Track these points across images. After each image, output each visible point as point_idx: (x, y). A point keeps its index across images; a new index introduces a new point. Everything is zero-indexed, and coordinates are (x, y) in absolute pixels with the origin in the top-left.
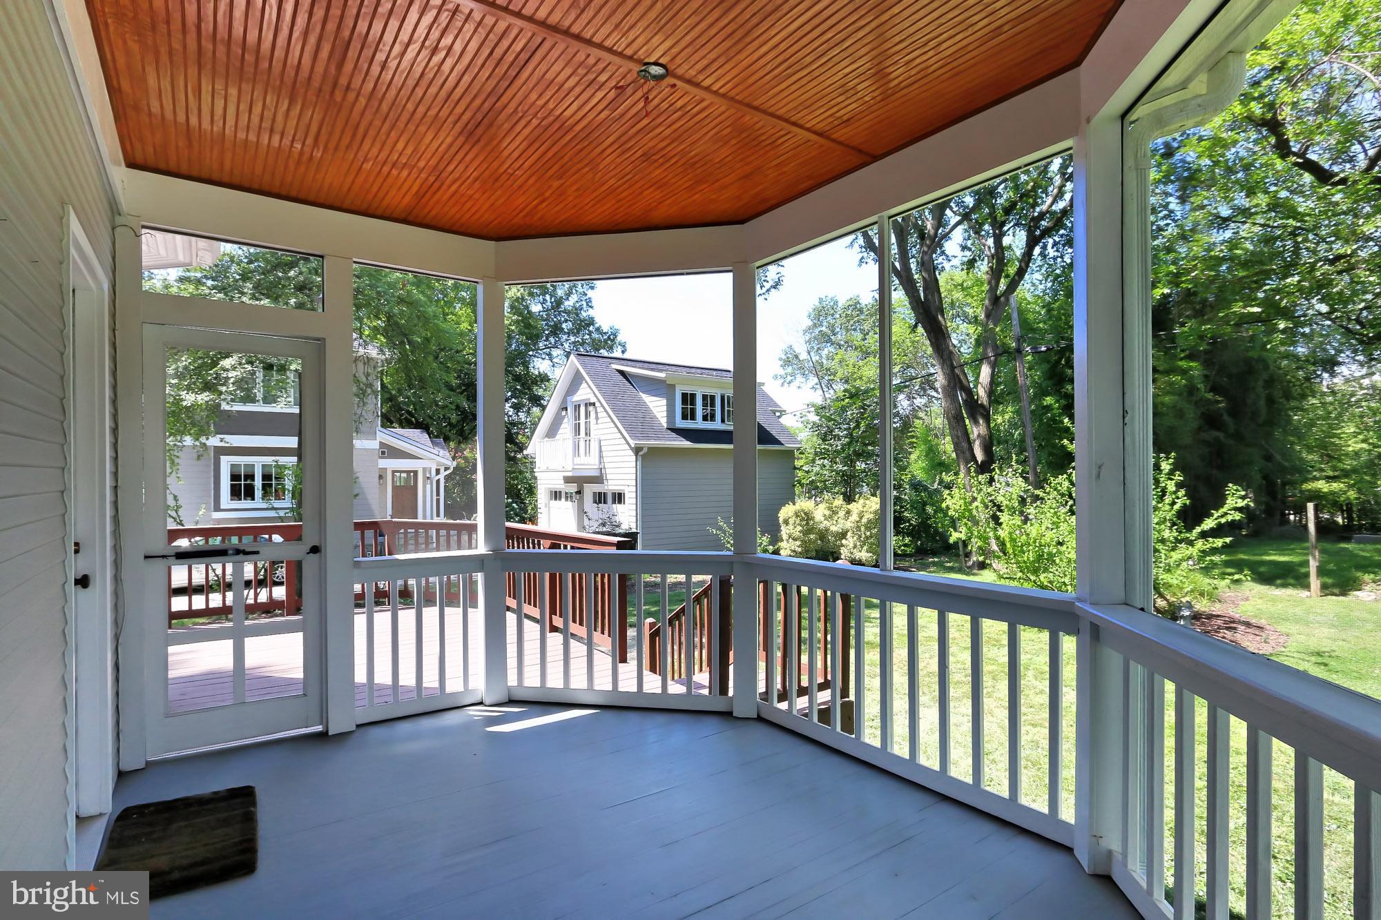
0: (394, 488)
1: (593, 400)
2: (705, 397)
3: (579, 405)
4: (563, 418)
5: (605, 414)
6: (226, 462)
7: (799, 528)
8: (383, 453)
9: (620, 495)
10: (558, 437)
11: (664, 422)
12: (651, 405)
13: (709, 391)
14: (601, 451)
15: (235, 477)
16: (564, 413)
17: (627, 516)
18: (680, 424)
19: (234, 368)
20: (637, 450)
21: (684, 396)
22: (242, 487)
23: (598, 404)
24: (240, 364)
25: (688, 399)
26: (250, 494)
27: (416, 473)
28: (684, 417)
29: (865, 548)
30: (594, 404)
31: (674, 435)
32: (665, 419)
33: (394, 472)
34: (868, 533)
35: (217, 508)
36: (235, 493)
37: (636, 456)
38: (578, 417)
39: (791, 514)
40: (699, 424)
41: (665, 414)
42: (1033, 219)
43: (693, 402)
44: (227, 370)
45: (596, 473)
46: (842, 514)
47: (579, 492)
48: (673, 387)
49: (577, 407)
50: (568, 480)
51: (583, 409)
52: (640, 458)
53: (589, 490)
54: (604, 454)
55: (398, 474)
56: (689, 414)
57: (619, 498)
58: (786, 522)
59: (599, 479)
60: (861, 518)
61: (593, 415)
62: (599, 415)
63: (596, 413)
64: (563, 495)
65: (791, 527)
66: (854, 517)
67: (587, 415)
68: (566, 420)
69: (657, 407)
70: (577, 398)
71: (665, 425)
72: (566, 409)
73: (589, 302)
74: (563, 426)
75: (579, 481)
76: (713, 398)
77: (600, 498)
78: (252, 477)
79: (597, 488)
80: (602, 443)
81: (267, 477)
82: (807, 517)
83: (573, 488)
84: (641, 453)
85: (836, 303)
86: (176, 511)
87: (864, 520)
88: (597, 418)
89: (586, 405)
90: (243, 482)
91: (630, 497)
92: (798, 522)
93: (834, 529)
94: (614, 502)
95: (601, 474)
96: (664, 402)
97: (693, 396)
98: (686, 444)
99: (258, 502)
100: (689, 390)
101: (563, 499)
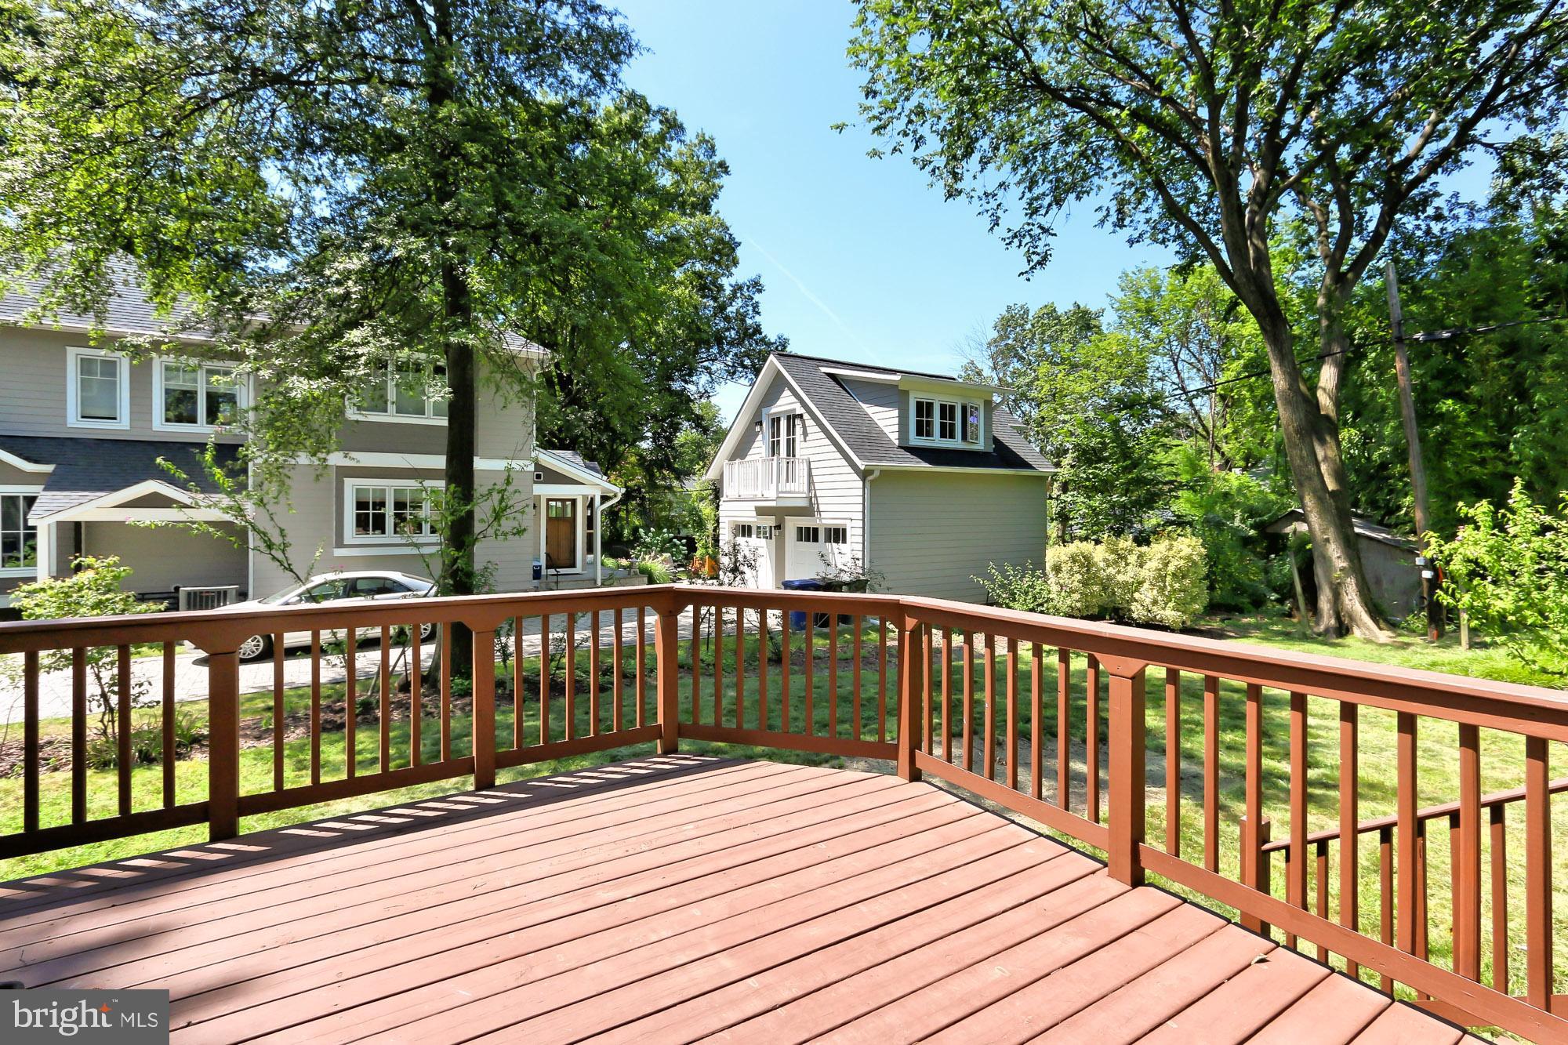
0: (549, 519)
1: (800, 410)
2: (943, 407)
3: (779, 419)
4: (757, 434)
5: (817, 429)
6: (351, 485)
7: (1079, 577)
8: (538, 476)
9: (837, 531)
10: (748, 458)
11: (894, 437)
12: (875, 418)
13: (948, 400)
14: (810, 475)
15: (361, 505)
16: (758, 429)
17: (846, 558)
18: (915, 441)
19: (365, 343)
20: (864, 475)
21: (919, 405)
22: (370, 518)
23: (806, 416)
24: (374, 336)
25: (924, 409)
26: (379, 524)
27: (574, 502)
28: (919, 433)
29: (1171, 604)
30: (801, 416)
31: (908, 455)
32: (896, 435)
33: (549, 500)
34: (1177, 586)
35: (340, 544)
36: (362, 523)
37: (864, 481)
38: (776, 432)
39: (1064, 558)
40: (936, 441)
41: (896, 428)
42: (1394, 167)
43: (930, 414)
44: (356, 345)
45: (804, 503)
46: (1132, 559)
47: (778, 527)
48: (905, 394)
49: (776, 421)
50: (761, 511)
51: (783, 424)
52: (868, 485)
53: (792, 524)
54: (816, 479)
55: (553, 503)
56: (923, 429)
57: (837, 535)
58: (1057, 569)
59: (809, 511)
60: (1166, 565)
61: (799, 429)
62: (809, 430)
63: (804, 427)
64: (754, 530)
65: (1064, 575)
66: (1153, 564)
67: (791, 430)
68: (760, 437)
69: (886, 420)
70: (775, 410)
71: (897, 442)
72: (761, 423)
73: (756, 306)
74: (755, 445)
75: (780, 514)
76: (952, 408)
77: (809, 535)
78: (382, 504)
79: (805, 522)
80: (813, 465)
81: (399, 505)
82: (1087, 562)
83: (770, 521)
84: (870, 478)
85: (1027, 312)
86: (283, 552)
87: (1171, 568)
88: (805, 434)
89: (789, 418)
90: (371, 512)
91: (854, 535)
92: (1076, 569)
93: (1120, 578)
94: (828, 540)
95: (811, 503)
96: (896, 413)
97: (930, 405)
98: (924, 466)
99: (390, 536)
100: (925, 397)
101: (754, 536)
